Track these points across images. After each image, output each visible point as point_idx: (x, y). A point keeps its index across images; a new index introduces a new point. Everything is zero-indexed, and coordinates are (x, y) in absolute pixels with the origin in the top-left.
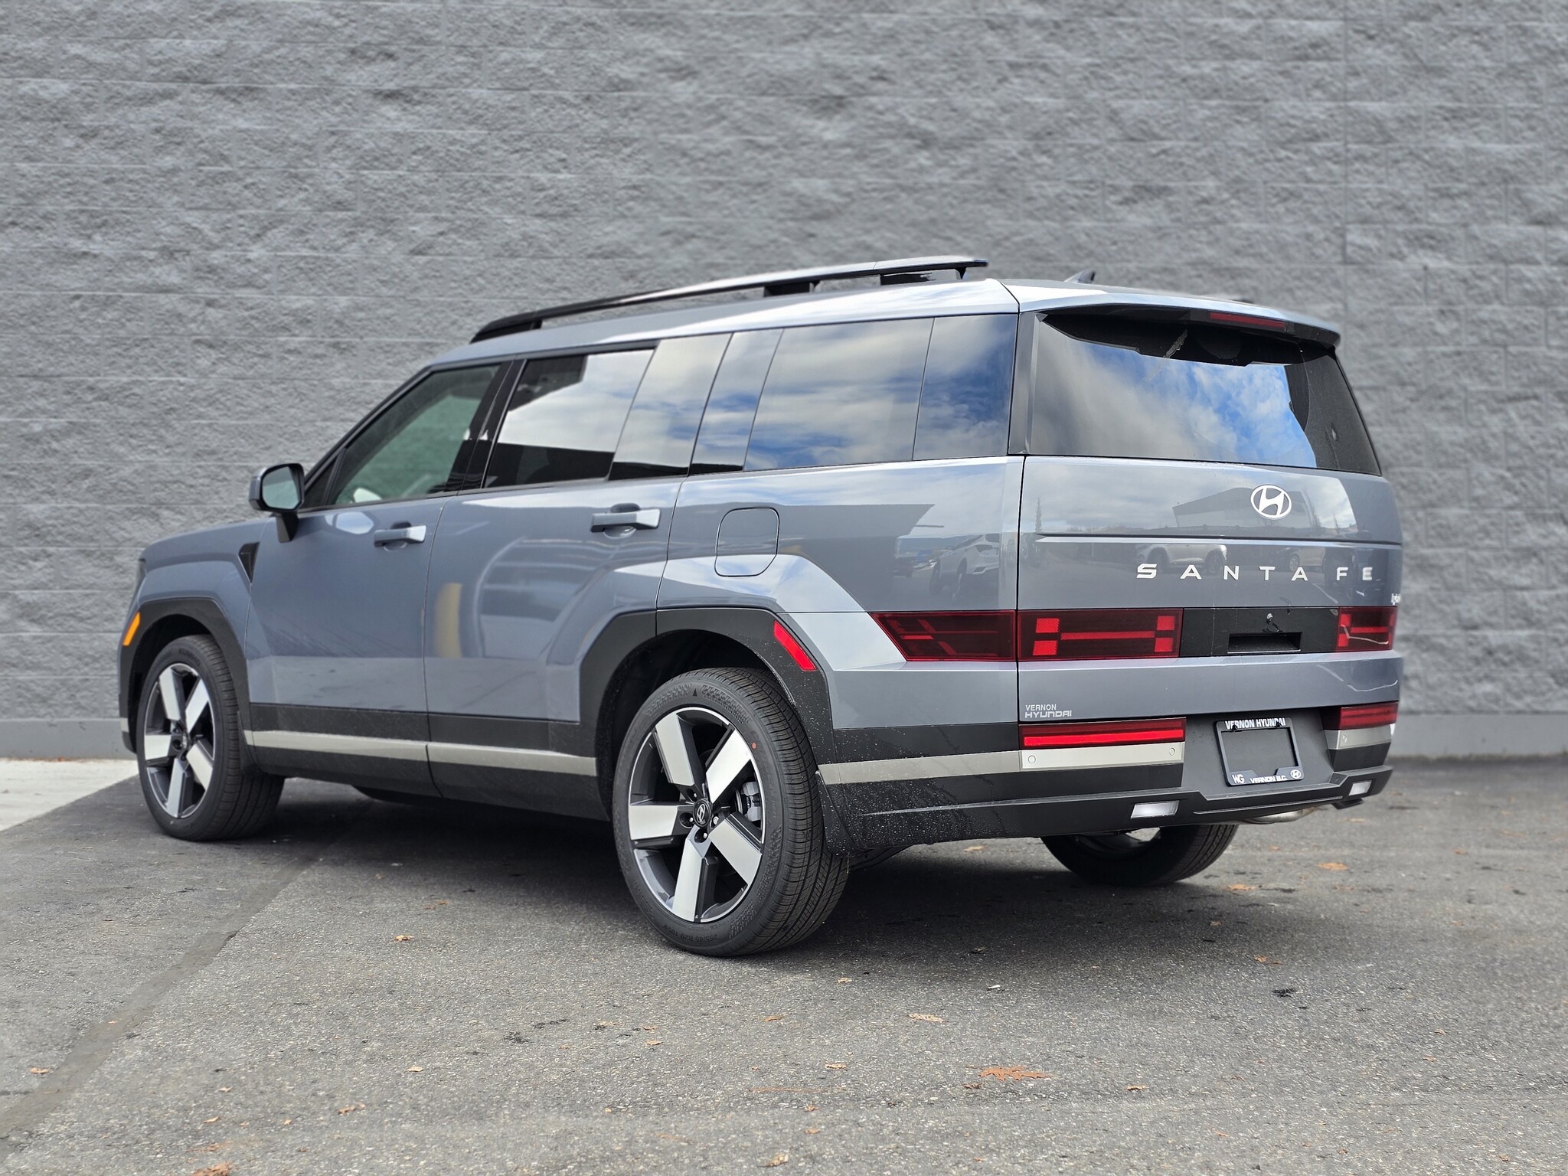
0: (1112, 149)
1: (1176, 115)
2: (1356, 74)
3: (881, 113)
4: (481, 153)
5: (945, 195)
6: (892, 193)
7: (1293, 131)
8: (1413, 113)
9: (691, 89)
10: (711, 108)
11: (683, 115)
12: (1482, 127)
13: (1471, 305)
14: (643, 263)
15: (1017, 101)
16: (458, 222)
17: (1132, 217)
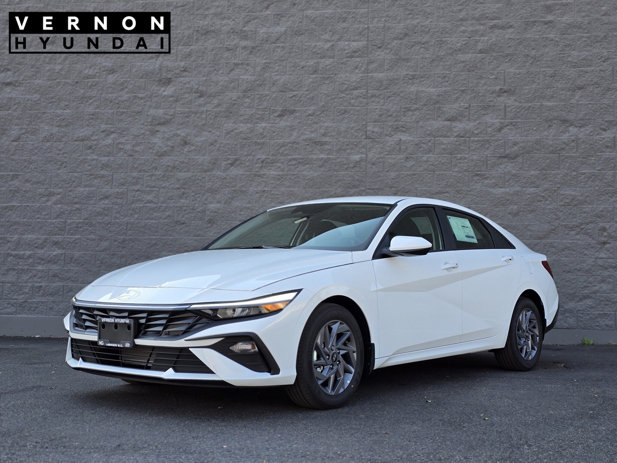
0: (274, 95)
1: (300, 81)
2: (373, 62)
3: (185, 84)
4: (38, 104)
5: (209, 115)
6: (189, 114)
7: (346, 86)
8: (395, 77)
9: (115, 77)
10: (122, 84)
11: (110, 87)
12: (425, 82)
13: (420, 155)
14: (94, 143)
15: (237, 78)
16: (29, 129)
17: (282, 122)
